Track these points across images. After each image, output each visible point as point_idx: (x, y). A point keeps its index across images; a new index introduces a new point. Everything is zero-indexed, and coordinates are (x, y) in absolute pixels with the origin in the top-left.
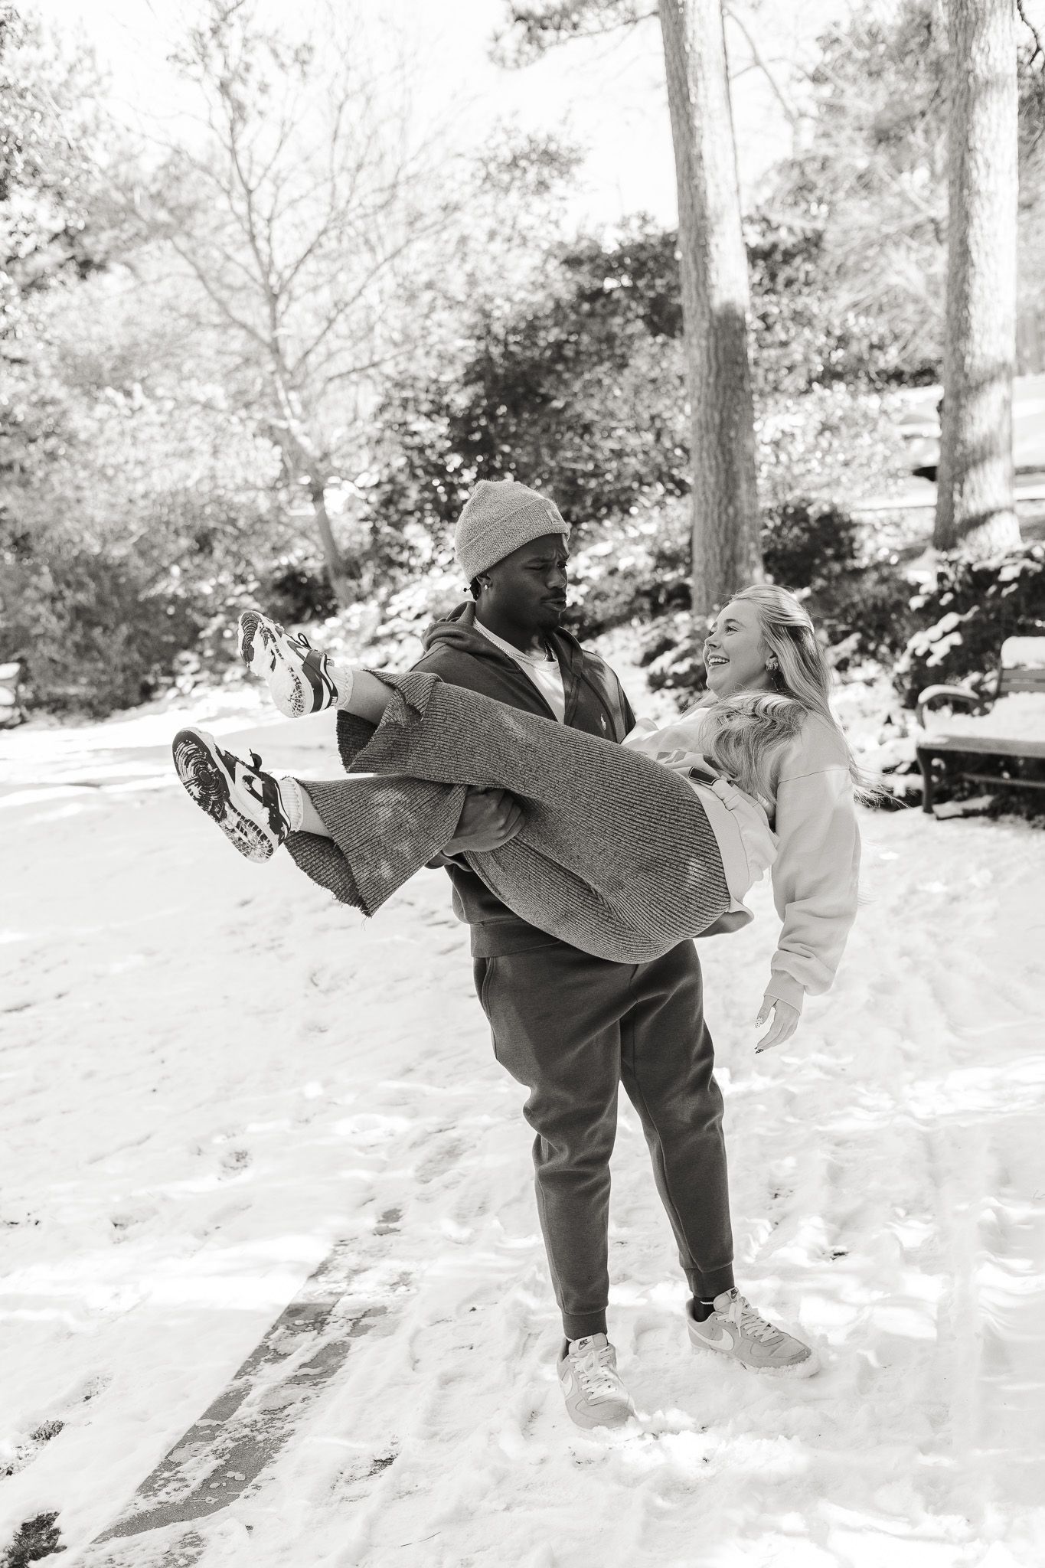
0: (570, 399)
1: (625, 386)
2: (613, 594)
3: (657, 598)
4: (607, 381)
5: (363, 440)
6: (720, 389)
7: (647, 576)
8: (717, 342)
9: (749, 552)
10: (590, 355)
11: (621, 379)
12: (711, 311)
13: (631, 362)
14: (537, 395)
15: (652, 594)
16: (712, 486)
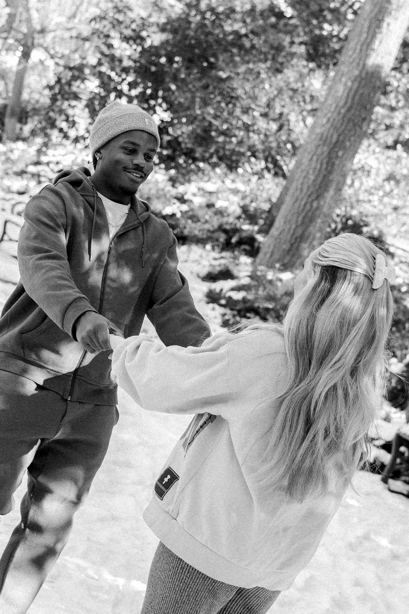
0: (233, 75)
1: (274, 84)
2: (203, 220)
3: (231, 238)
4: (263, 76)
5: (74, 33)
6: (346, 120)
7: (231, 220)
8: (358, 87)
9: (314, 239)
10: (261, 52)
11: (273, 79)
12: (364, 65)
13: (285, 71)
14: (207, 61)
15: (229, 232)
16: (310, 182)
